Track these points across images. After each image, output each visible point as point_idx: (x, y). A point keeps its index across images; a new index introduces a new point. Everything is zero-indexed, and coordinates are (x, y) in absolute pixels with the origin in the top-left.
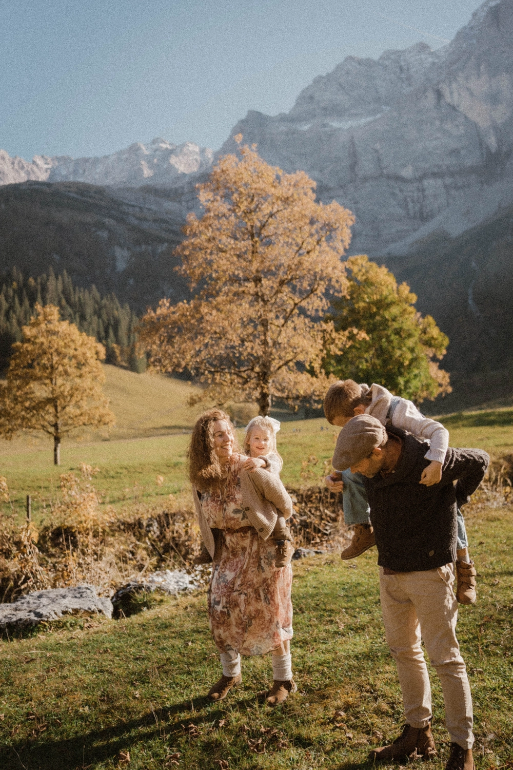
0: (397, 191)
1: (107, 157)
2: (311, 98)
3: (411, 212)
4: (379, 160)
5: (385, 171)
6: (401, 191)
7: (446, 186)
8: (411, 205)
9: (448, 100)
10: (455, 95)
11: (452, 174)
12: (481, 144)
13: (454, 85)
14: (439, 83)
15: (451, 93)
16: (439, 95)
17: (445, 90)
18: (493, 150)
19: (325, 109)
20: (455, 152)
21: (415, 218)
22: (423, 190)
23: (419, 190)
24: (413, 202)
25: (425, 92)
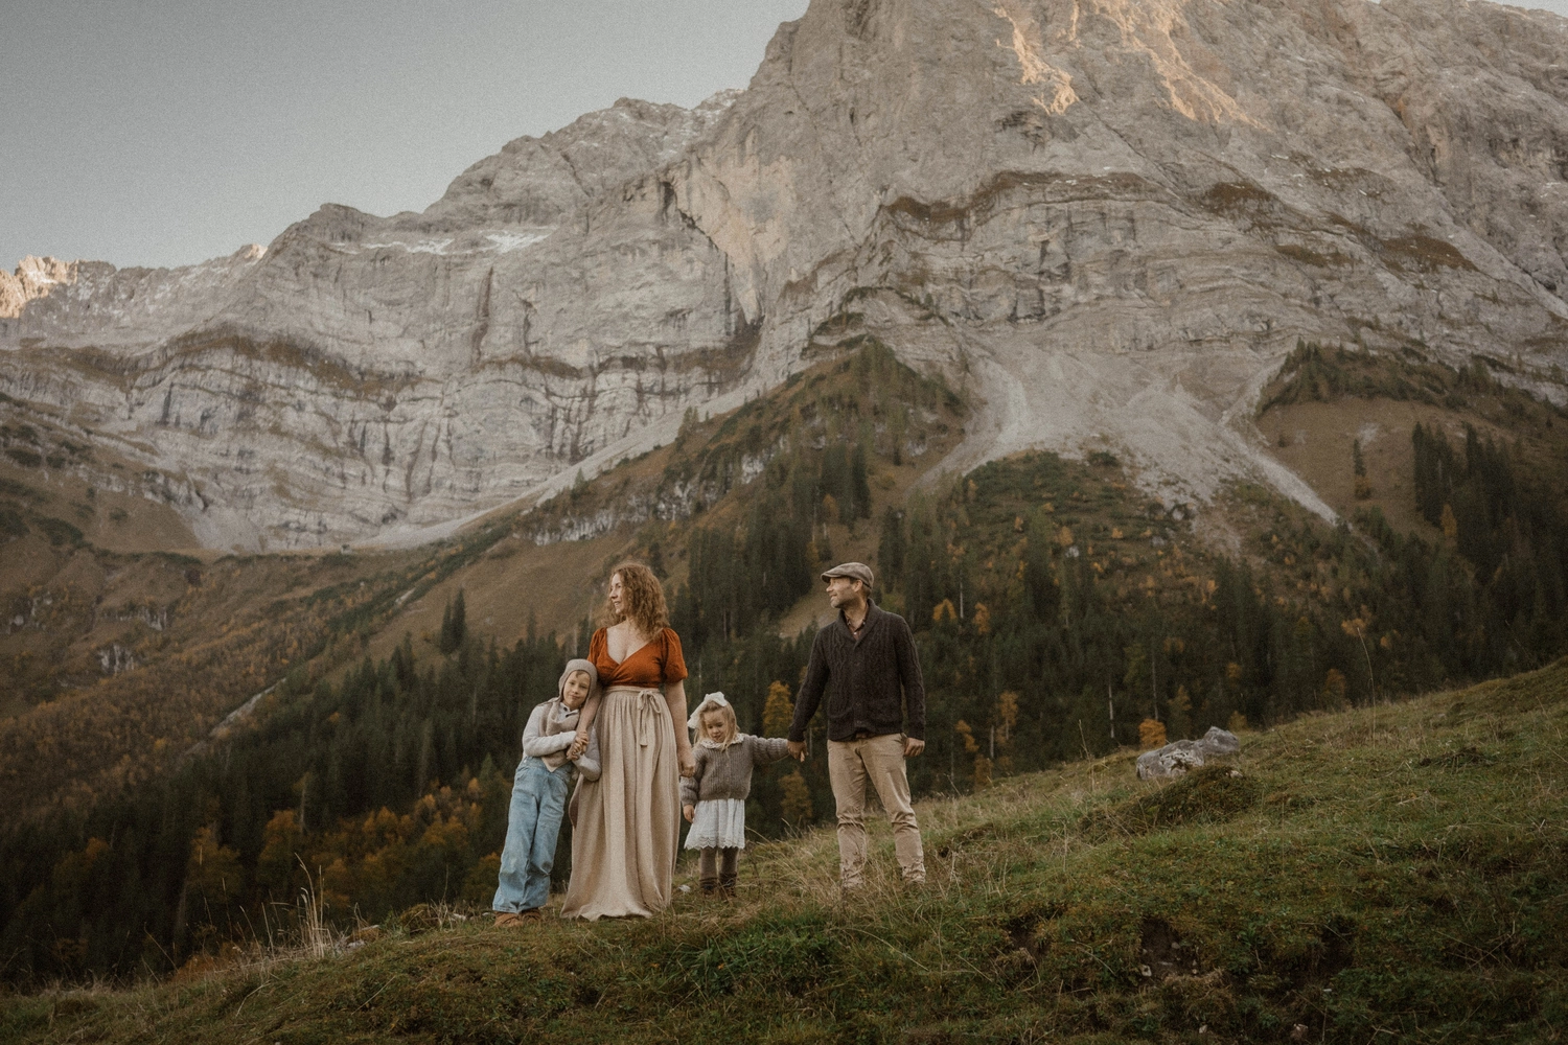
0: (538, 396)
1: (185, 270)
2: (487, 182)
3: (556, 442)
4: (528, 324)
5: (533, 349)
6: (549, 394)
7: (640, 391)
8: (560, 425)
9: (683, 205)
10: (696, 195)
11: (662, 365)
12: (728, 302)
13: (696, 175)
14: (667, 170)
15: (689, 191)
16: (669, 191)
17: (680, 188)
18: (749, 318)
20: (675, 316)
21: (561, 455)
22: (594, 395)
23: (584, 394)
24: (568, 420)
25: (640, 187)
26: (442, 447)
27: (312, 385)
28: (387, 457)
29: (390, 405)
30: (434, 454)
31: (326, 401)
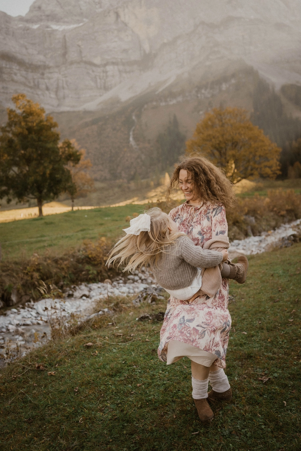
0: (91, 72)
3: (99, 85)
4: (81, 52)
5: (84, 59)
6: (93, 71)
7: (120, 71)
8: (99, 81)
9: (123, 19)
10: (127, 16)
11: (123, 64)
12: (140, 48)
13: (126, 11)
14: (117, 8)
15: (124, 15)
16: (118, 15)
17: (121, 14)
18: (147, 52)
19: (48, 16)
20: (125, 51)
21: (101, 88)
22: (106, 72)
23: (103, 72)
24: (100, 79)
25: (109, 13)
26: (65, 86)
27: (18, 68)
28: (47, 89)
29: (43, 74)
30: (63, 88)
31: (24, 73)
